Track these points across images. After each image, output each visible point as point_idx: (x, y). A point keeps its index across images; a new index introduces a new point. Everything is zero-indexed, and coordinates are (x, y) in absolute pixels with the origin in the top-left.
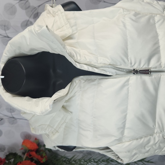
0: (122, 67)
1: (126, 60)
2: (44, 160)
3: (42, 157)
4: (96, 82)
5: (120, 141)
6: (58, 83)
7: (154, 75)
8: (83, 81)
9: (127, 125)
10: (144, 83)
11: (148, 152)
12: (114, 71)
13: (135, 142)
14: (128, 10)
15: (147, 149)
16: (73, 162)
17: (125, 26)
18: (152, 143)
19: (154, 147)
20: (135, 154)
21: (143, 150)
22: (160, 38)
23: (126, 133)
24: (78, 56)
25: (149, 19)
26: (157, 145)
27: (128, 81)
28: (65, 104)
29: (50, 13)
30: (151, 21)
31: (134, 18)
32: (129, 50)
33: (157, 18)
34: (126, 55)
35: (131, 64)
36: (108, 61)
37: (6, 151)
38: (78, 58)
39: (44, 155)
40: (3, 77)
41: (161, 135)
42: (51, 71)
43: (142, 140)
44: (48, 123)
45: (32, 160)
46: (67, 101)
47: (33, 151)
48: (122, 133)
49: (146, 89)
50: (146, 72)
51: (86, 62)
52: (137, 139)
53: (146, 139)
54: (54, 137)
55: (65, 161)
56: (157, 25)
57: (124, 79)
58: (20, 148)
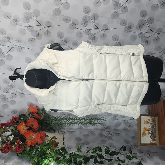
0: (78, 78)
1: (79, 75)
2: (42, 118)
3: (40, 116)
4: (67, 83)
5: (77, 107)
6: (51, 82)
7: (91, 81)
8: (62, 82)
9: (79, 101)
10: (86, 84)
11: (89, 112)
12: (74, 79)
13: (83, 108)
14: (82, 52)
15: (89, 111)
16: (59, 120)
17: (79, 60)
18: (90, 108)
19: (91, 110)
20: (83, 113)
21: (87, 111)
22: (94, 65)
23: (79, 104)
24: (59, 72)
25: (90, 57)
26: (93, 109)
27: (80, 83)
28: (54, 92)
29: (47, 51)
30: (91, 57)
31: (83, 56)
32: (80, 71)
33: (94, 56)
34: (79, 73)
35: (81, 76)
36: (72, 75)
37: (18, 113)
38: (59, 73)
39: (42, 115)
40: (26, 79)
41: (94, 105)
42: (48, 76)
43: (86, 107)
44: (46, 100)
45: (34, 118)
46: (55, 91)
47: (35, 113)
48: (78, 104)
49: (87, 87)
50: (87, 80)
51: (63, 75)
52: (84, 107)
53: (88, 107)
54: (49, 106)
55: (54, 119)
56: (93, 59)
57: (78, 82)
58: (27, 111)
